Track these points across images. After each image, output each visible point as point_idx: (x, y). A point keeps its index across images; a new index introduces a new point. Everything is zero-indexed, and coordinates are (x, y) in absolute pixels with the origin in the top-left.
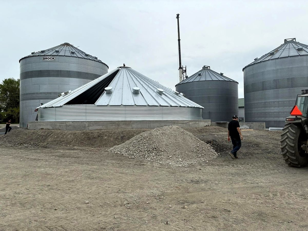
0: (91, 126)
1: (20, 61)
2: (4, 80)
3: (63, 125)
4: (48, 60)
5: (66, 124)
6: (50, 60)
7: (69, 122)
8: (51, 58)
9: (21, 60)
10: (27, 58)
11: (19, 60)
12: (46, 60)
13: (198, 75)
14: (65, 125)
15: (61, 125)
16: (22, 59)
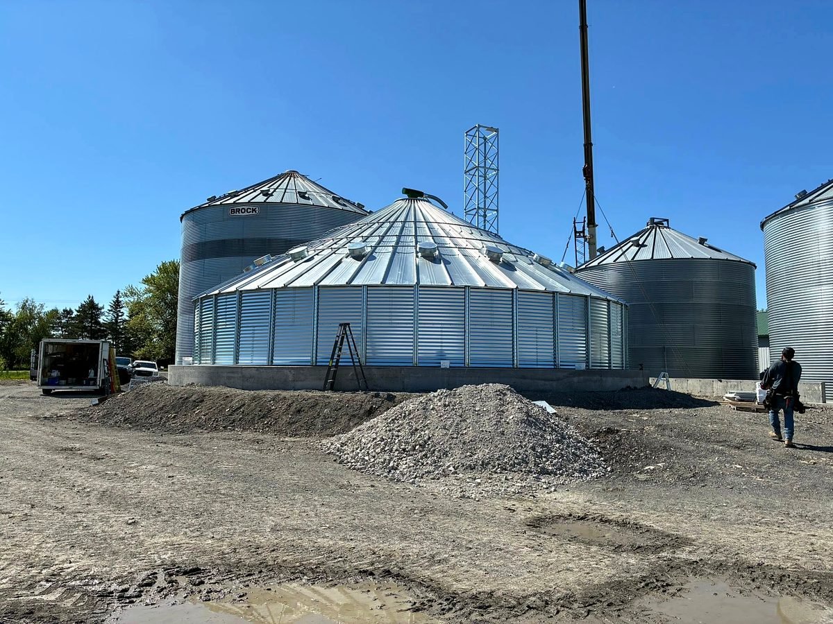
0: (301, 381)
1: (181, 219)
2: (160, 265)
3: (236, 375)
4: (241, 214)
5: (242, 373)
6: (246, 213)
7: (249, 370)
8: (249, 210)
9: (183, 215)
10: (196, 213)
11: (181, 216)
12: (238, 214)
13: (631, 243)
14: (240, 375)
15: (232, 375)
16: (187, 212)
